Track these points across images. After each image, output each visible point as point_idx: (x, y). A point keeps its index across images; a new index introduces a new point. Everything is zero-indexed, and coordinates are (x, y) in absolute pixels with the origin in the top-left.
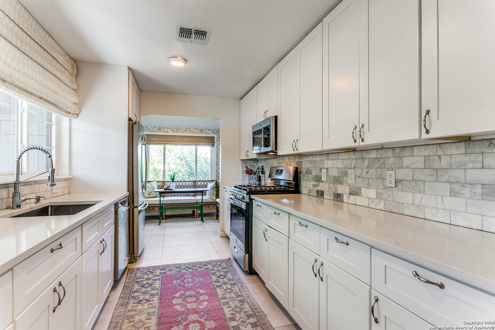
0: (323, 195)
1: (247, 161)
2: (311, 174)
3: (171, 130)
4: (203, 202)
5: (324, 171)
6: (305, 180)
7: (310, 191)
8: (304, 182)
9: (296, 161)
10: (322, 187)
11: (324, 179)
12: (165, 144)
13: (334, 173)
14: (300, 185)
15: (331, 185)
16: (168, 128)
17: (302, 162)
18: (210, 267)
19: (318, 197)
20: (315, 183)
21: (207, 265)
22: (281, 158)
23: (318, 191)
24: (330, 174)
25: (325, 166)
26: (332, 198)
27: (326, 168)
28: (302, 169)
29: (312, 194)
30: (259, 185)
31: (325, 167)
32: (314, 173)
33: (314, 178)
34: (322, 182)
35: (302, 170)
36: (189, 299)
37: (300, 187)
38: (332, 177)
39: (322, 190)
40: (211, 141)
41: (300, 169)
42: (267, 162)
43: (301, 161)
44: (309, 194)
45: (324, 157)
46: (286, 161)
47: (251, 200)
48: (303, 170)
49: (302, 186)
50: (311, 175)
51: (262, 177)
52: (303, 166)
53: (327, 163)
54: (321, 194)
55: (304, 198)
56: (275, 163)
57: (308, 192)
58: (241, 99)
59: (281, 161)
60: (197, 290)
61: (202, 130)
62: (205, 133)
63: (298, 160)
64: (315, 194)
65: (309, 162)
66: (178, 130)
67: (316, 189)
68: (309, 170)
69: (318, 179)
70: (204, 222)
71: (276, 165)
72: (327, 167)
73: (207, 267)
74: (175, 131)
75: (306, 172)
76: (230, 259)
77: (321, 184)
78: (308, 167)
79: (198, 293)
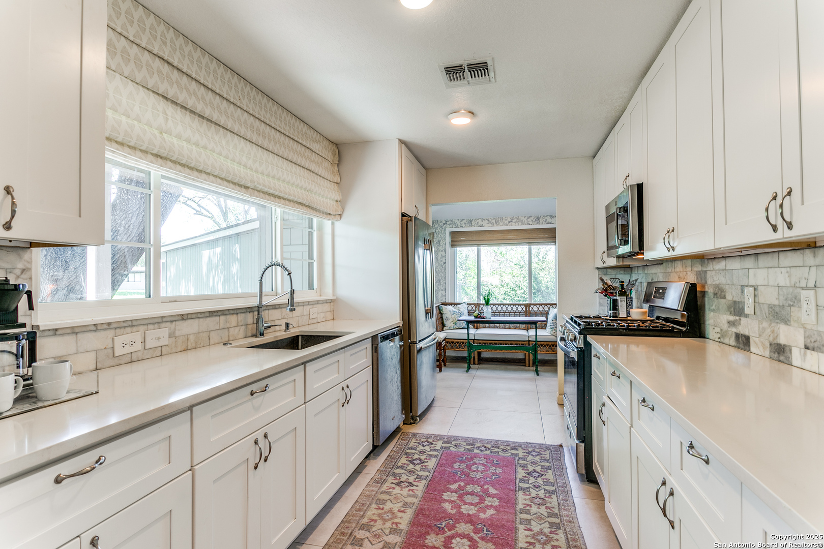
0: (749, 346)
1: (609, 270)
2: (724, 297)
3: (488, 222)
4: (538, 340)
5: (749, 291)
6: (713, 310)
7: (723, 334)
8: (712, 314)
9: (696, 269)
10: (747, 327)
11: (748, 310)
12: (478, 245)
13: (770, 297)
14: (704, 321)
15: (765, 324)
16: (483, 220)
17: (706, 272)
18: (521, 453)
19: (739, 348)
20: (732, 318)
21: (517, 449)
22: (670, 263)
23: (738, 336)
24: (761, 299)
25: (752, 283)
26: (767, 353)
27: (753, 286)
28: (706, 287)
29: (726, 341)
30: (613, 317)
31: (750, 284)
32: (729, 297)
33: (729, 308)
34: (746, 316)
35: (706, 289)
36: (468, 499)
37: (704, 323)
38: (766, 307)
39: (747, 334)
40: (549, 235)
41: (703, 286)
42: (646, 272)
43: (705, 269)
44: (722, 340)
45: (749, 263)
46: (678, 270)
47: (588, 345)
48: (710, 290)
49: (707, 323)
50: (723, 301)
51: (621, 301)
52: (709, 282)
53: (755, 275)
54: (743, 342)
55: (712, 347)
56: (659, 274)
57: (719, 335)
58: (594, 157)
59: (670, 271)
60: (486, 487)
61: (539, 219)
62: (544, 222)
63: (698, 268)
64: (732, 342)
65: (721, 272)
66: (498, 221)
67: (734, 330)
68: (719, 289)
69: (737, 309)
70: (538, 375)
71: (661, 279)
72: (754, 284)
73: (515, 452)
74: (494, 223)
75: (715, 294)
76: (561, 446)
77: (744, 320)
78: (717, 282)
79: (486, 491)
